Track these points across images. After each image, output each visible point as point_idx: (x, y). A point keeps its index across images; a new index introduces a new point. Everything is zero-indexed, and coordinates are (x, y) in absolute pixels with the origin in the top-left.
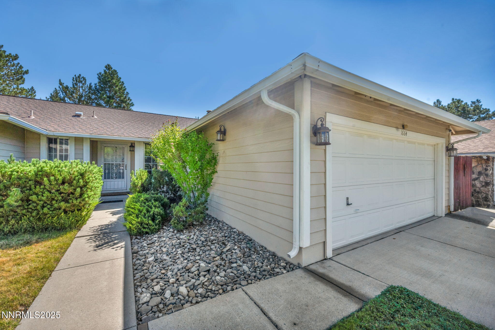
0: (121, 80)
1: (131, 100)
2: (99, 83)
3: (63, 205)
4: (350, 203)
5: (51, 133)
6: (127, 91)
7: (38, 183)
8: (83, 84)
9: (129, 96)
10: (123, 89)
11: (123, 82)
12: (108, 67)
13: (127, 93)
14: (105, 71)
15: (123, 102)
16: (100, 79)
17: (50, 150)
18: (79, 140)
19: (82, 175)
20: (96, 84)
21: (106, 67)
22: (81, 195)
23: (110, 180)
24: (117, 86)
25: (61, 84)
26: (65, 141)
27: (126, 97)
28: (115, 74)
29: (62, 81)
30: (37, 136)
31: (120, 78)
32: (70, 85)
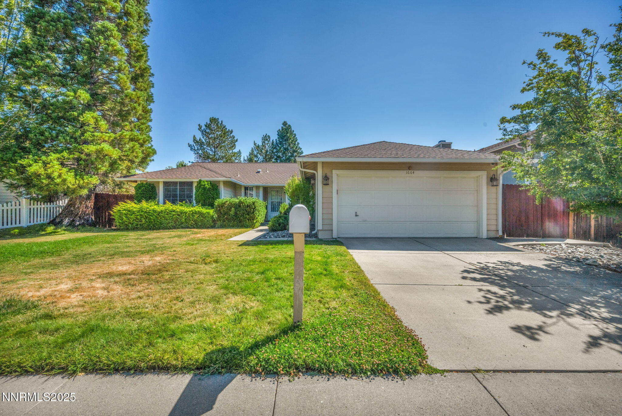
0: (294, 133)
1: (301, 149)
2: (279, 138)
3: (247, 216)
4: (358, 214)
5: (245, 185)
6: (298, 141)
7: (240, 206)
8: (268, 141)
9: (300, 145)
10: (295, 140)
11: (295, 134)
12: (285, 124)
13: (298, 143)
14: (282, 127)
15: (294, 151)
16: (278, 135)
17: (245, 193)
18: (258, 187)
19: (254, 203)
20: (276, 140)
21: (283, 124)
22: (253, 212)
23: (274, 212)
24: (290, 139)
25: (255, 144)
26: (251, 188)
27: (297, 147)
28: (289, 129)
29: (256, 142)
30: (240, 186)
31: (293, 131)
32: (260, 144)
